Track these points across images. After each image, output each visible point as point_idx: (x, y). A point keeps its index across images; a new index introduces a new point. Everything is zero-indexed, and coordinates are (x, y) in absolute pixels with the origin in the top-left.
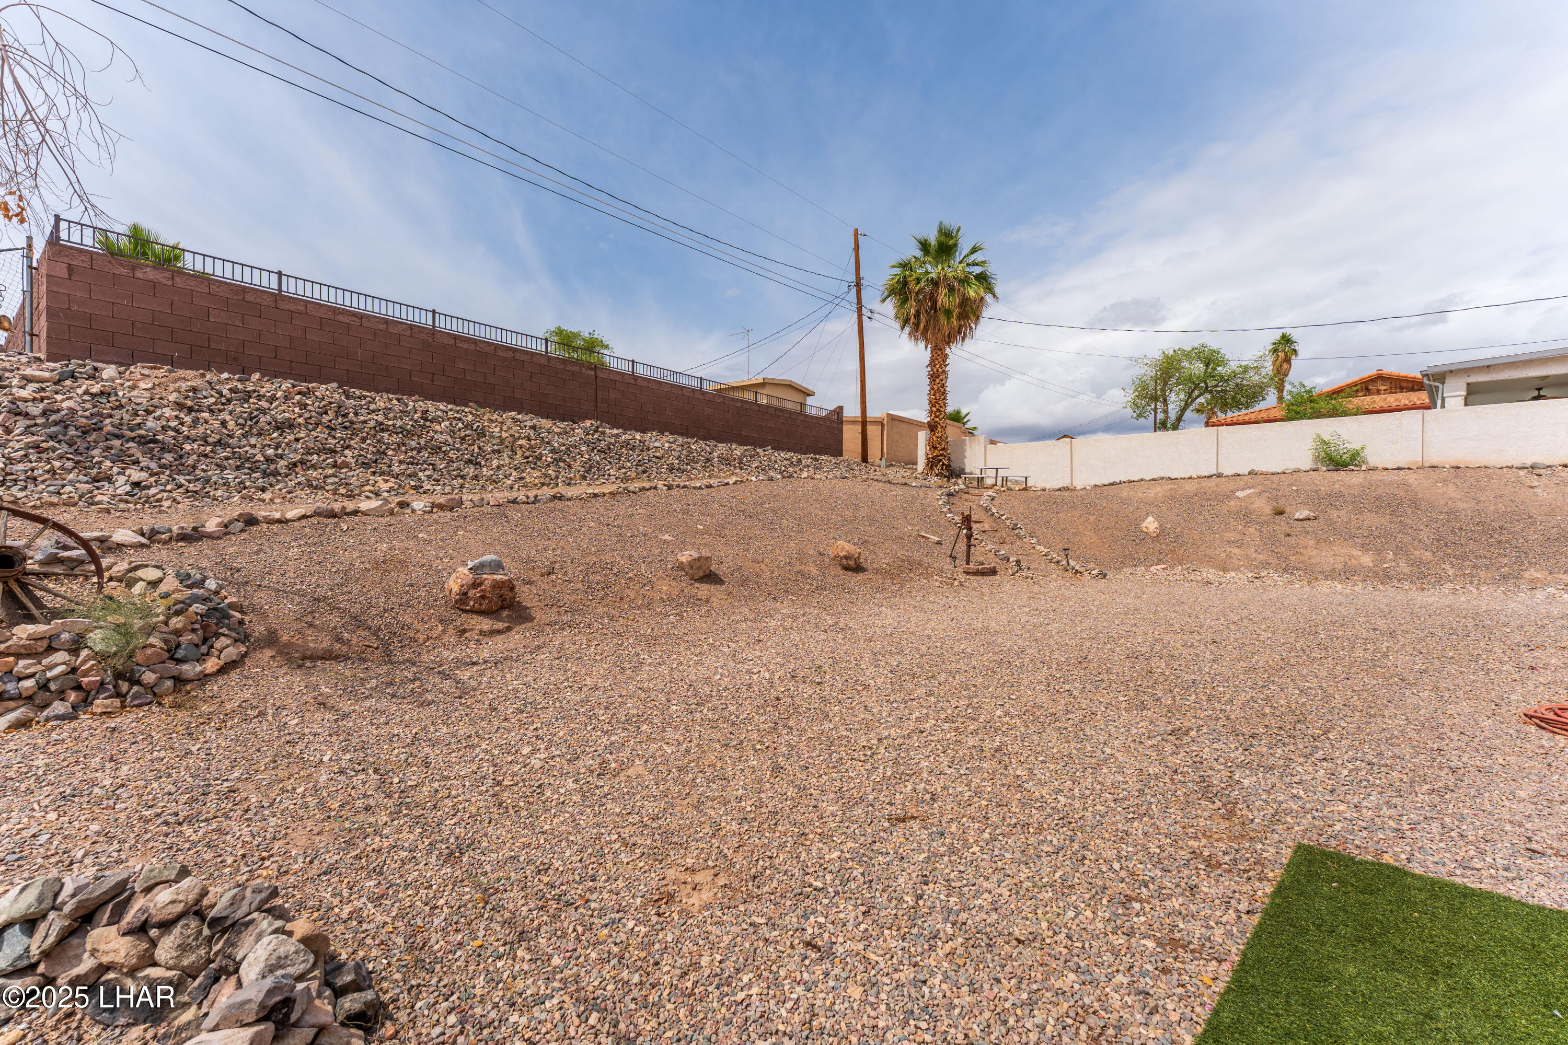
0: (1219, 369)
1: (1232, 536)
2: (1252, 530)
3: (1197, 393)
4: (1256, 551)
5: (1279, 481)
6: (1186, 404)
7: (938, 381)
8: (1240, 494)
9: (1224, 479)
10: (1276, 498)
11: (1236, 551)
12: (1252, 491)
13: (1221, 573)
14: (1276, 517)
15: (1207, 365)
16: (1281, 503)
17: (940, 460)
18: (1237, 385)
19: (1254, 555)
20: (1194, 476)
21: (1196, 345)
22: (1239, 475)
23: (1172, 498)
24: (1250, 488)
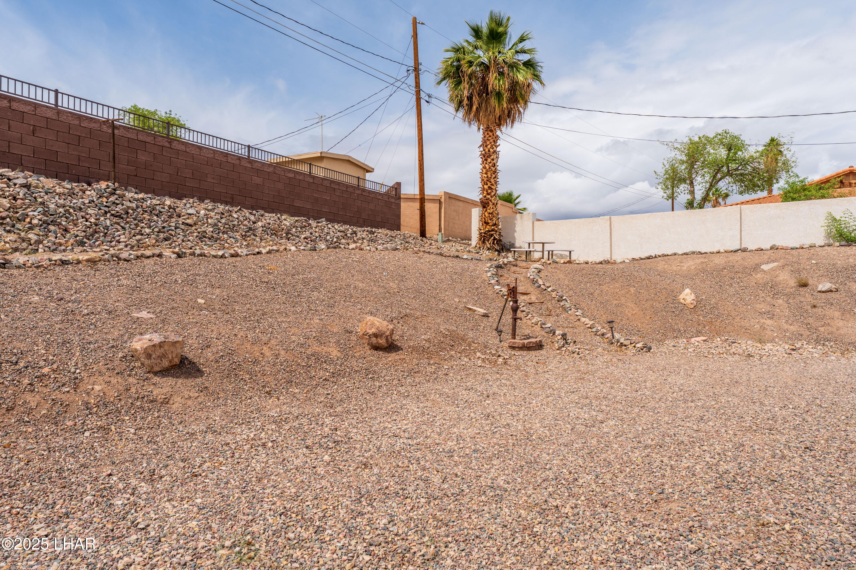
0: (740, 153)
1: (763, 307)
2: (780, 301)
3: (719, 176)
4: (787, 322)
5: (799, 255)
6: (711, 185)
7: (489, 160)
8: (765, 267)
9: (749, 253)
10: (799, 271)
11: (769, 322)
12: (775, 264)
13: (759, 345)
14: (801, 289)
15: (730, 149)
16: (804, 275)
17: (492, 235)
18: (754, 169)
19: (786, 326)
20: (722, 250)
21: (720, 132)
22: (762, 250)
23: (704, 271)
24: (774, 261)
